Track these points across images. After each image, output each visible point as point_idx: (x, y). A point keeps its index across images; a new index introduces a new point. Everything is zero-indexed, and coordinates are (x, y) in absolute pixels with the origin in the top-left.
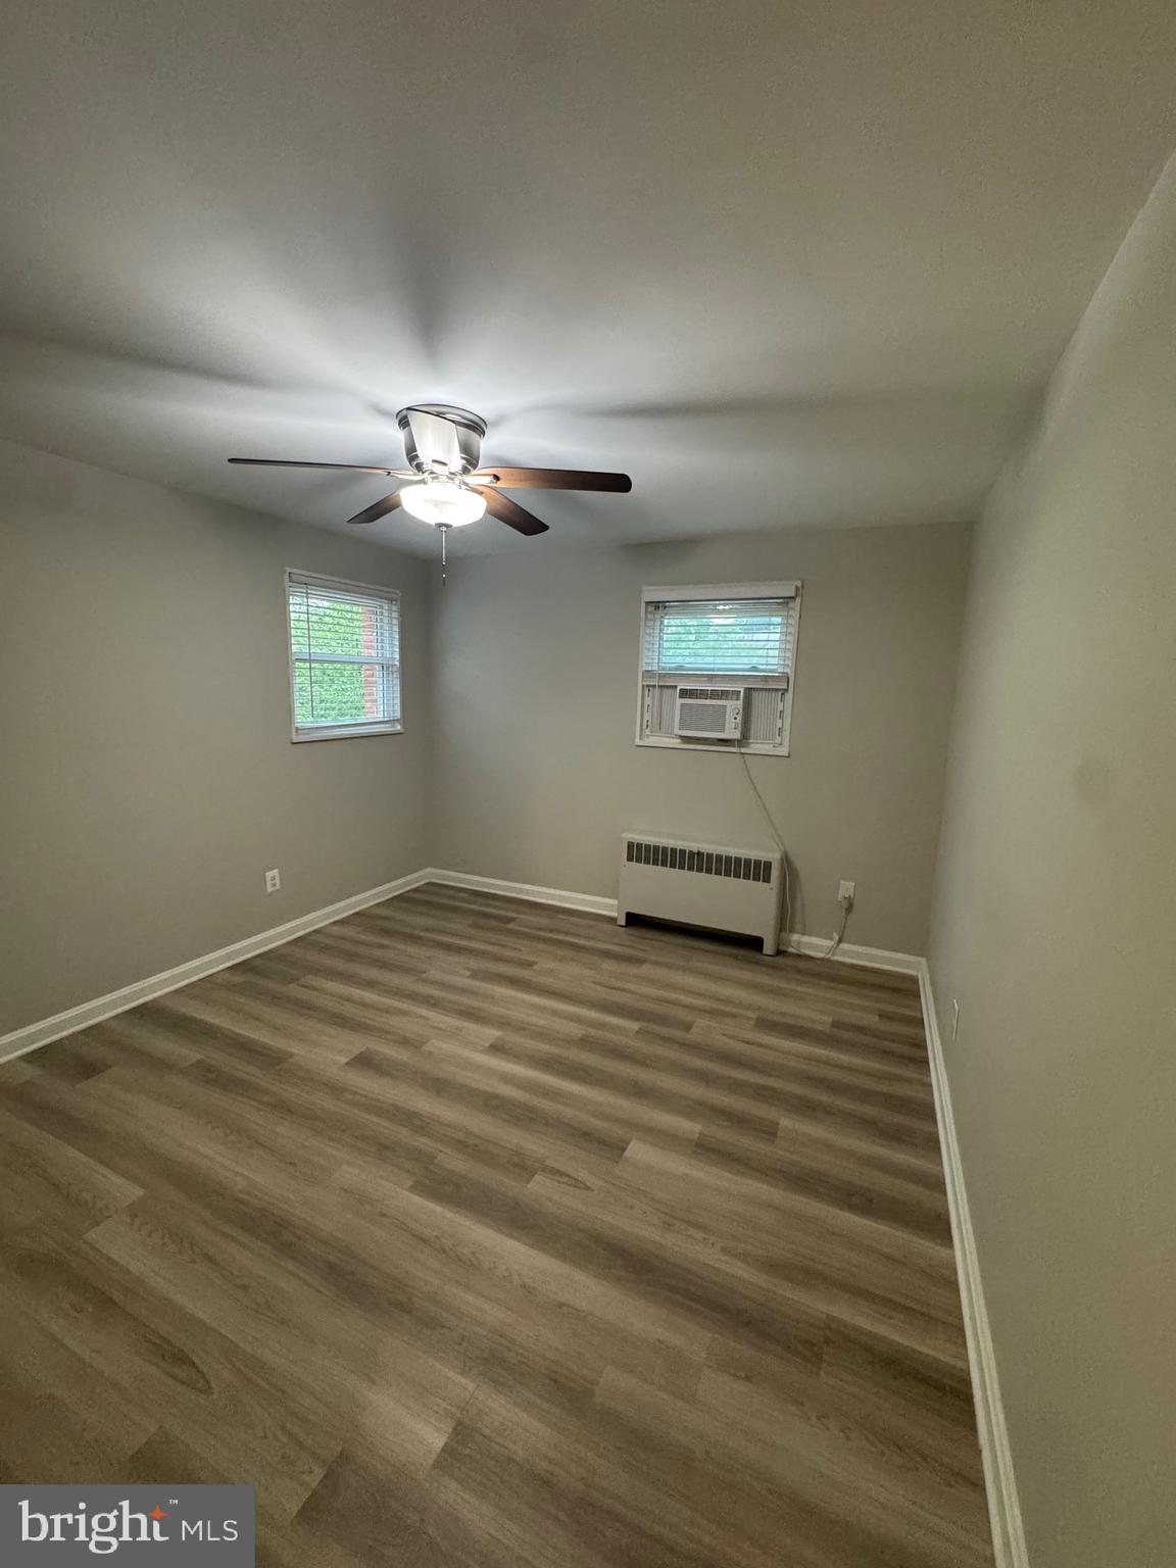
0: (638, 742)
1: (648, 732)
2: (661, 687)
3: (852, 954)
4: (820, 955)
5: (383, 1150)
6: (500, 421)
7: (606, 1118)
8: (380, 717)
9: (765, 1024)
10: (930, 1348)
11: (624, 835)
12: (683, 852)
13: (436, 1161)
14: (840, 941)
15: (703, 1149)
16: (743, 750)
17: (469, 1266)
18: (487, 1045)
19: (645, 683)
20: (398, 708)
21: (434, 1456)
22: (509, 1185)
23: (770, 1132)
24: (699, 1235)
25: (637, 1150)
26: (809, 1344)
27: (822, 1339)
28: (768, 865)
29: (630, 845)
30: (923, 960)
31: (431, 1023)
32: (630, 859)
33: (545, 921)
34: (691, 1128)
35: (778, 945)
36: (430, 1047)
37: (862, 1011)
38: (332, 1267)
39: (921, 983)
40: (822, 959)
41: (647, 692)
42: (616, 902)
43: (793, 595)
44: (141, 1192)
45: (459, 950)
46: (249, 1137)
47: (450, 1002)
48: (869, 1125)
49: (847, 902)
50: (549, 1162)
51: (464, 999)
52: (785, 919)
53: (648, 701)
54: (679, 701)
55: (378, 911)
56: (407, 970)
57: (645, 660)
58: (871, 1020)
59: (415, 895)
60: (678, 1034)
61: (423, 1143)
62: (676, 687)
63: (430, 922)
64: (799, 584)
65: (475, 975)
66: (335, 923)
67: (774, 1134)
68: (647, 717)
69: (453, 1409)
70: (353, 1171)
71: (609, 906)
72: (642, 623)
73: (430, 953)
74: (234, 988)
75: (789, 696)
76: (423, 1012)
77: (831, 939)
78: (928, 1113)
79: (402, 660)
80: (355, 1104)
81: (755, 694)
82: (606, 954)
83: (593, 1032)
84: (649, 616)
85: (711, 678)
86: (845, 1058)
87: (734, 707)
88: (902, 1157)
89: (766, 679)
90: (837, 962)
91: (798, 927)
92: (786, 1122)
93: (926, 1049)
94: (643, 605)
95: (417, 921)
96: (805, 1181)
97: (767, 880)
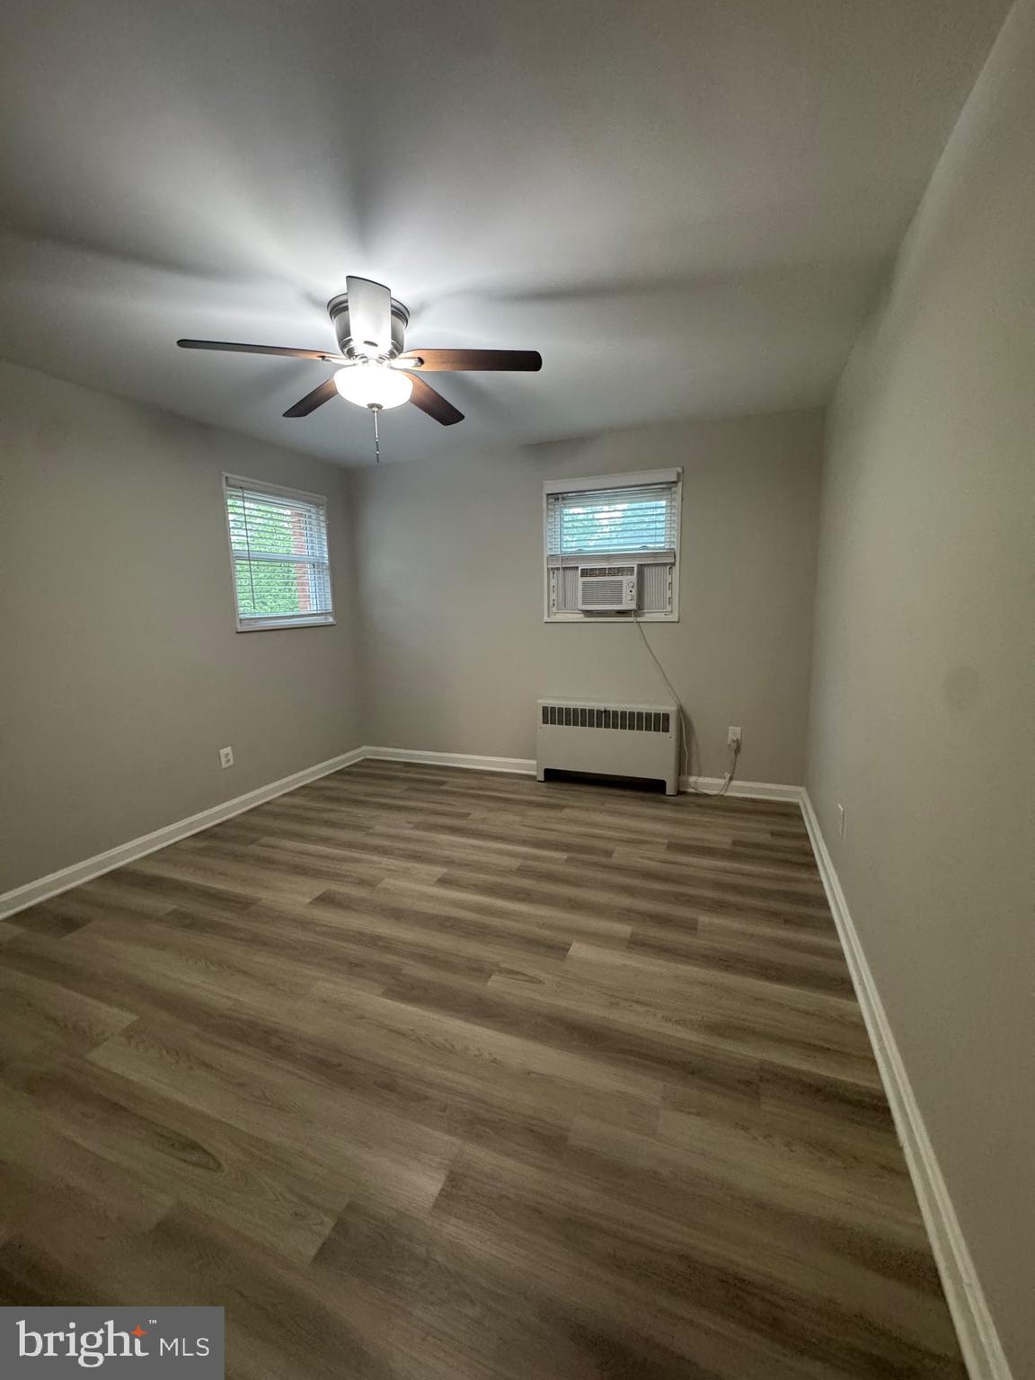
0: (546, 619)
1: (554, 610)
2: (564, 569)
3: (742, 789)
4: (715, 792)
5: (355, 968)
6: (423, 307)
7: (549, 927)
8: (313, 609)
9: (676, 847)
10: (849, 1076)
11: (539, 701)
12: (591, 711)
13: (403, 972)
14: (731, 779)
15: (635, 944)
16: (639, 619)
17: (444, 1050)
18: (435, 879)
19: (550, 566)
20: (329, 602)
21: (432, 1200)
22: (472, 985)
23: (690, 927)
24: (642, 1009)
25: (579, 950)
26: (748, 1083)
27: (758, 1078)
28: (666, 717)
29: (545, 709)
30: (802, 790)
31: (383, 866)
32: (545, 722)
33: (474, 782)
34: (624, 929)
35: (679, 786)
36: (384, 884)
37: (757, 832)
38: (321, 1062)
39: (802, 808)
40: (715, 796)
41: (551, 573)
42: (534, 762)
43: (675, 479)
44: (135, 1018)
45: (399, 809)
46: (229, 967)
47: (399, 849)
48: (774, 915)
49: (735, 744)
50: (503, 965)
51: (410, 846)
52: (683, 765)
53: (553, 582)
54: (582, 580)
55: (323, 784)
56: (357, 828)
57: (549, 546)
58: (765, 838)
59: (355, 770)
60: (604, 860)
61: (388, 959)
62: (577, 568)
63: (370, 789)
64: (680, 470)
65: (417, 827)
66: (284, 795)
67: (696, 929)
68: (553, 596)
69: (447, 1162)
70: (329, 985)
71: (530, 767)
72: (545, 514)
73: (375, 812)
74: (201, 852)
75: (676, 569)
76: (375, 858)
77: (724, 778)
78: (823, 903)
79: (331, 559)
80: (323, 934)
81: (647, 570)
82: (530, 803)
83: (529, 863)
84: (550, 507)
85: (608, 558)
86: (747, 867)
87: (629, 581)
88: (804, 937)
89: (655, 555)
90: (729, 797)
91: (695, 769)
92: (704, 919)
93: (813, 855)
94: (545, 496)
95: (358, 789)
96: (726, 962)
97: (666, 730)
